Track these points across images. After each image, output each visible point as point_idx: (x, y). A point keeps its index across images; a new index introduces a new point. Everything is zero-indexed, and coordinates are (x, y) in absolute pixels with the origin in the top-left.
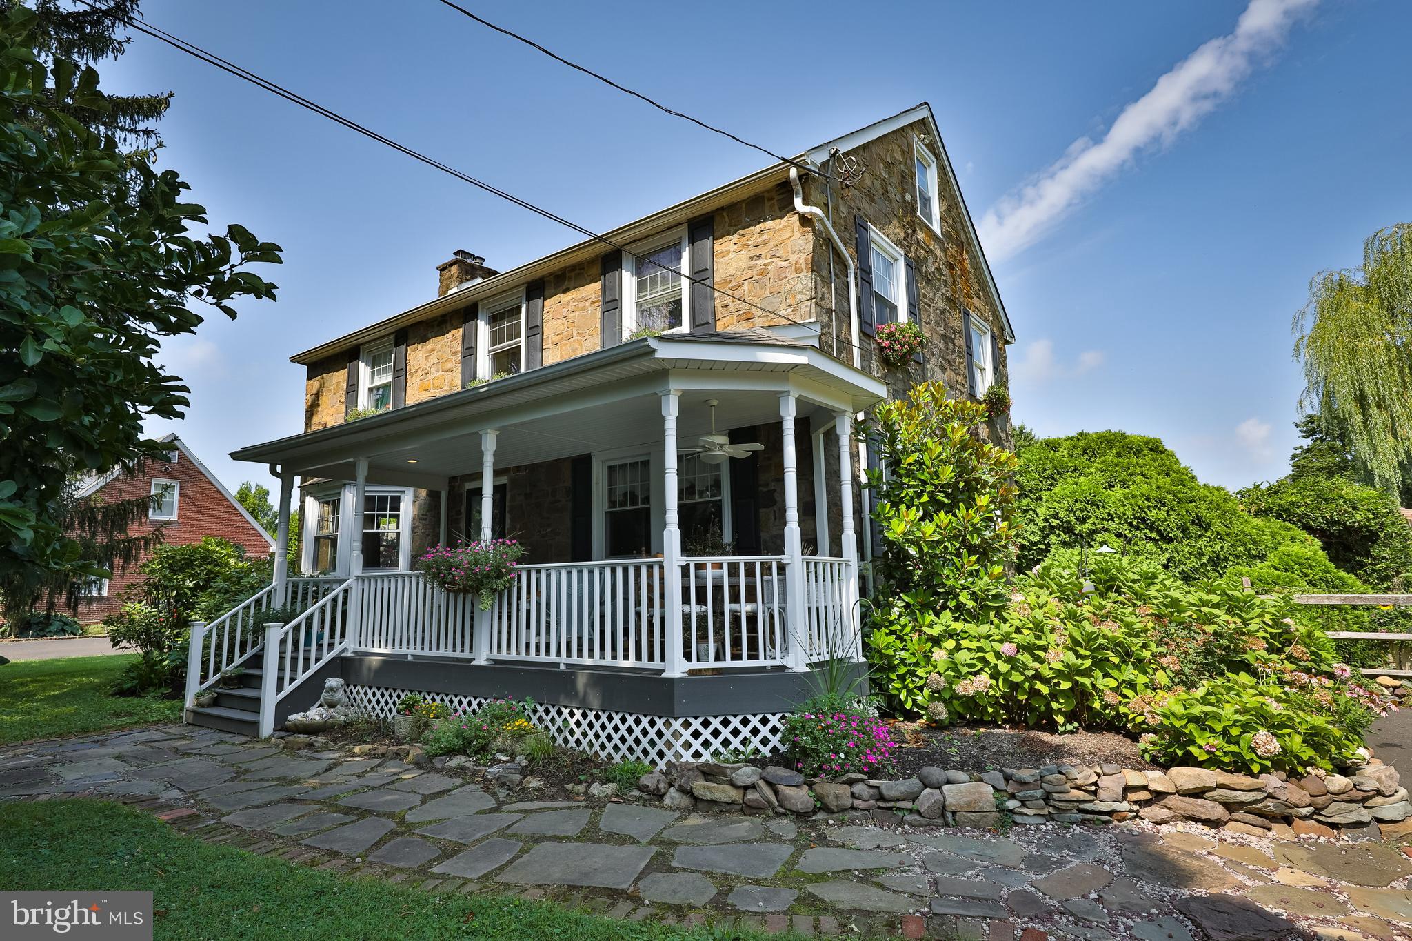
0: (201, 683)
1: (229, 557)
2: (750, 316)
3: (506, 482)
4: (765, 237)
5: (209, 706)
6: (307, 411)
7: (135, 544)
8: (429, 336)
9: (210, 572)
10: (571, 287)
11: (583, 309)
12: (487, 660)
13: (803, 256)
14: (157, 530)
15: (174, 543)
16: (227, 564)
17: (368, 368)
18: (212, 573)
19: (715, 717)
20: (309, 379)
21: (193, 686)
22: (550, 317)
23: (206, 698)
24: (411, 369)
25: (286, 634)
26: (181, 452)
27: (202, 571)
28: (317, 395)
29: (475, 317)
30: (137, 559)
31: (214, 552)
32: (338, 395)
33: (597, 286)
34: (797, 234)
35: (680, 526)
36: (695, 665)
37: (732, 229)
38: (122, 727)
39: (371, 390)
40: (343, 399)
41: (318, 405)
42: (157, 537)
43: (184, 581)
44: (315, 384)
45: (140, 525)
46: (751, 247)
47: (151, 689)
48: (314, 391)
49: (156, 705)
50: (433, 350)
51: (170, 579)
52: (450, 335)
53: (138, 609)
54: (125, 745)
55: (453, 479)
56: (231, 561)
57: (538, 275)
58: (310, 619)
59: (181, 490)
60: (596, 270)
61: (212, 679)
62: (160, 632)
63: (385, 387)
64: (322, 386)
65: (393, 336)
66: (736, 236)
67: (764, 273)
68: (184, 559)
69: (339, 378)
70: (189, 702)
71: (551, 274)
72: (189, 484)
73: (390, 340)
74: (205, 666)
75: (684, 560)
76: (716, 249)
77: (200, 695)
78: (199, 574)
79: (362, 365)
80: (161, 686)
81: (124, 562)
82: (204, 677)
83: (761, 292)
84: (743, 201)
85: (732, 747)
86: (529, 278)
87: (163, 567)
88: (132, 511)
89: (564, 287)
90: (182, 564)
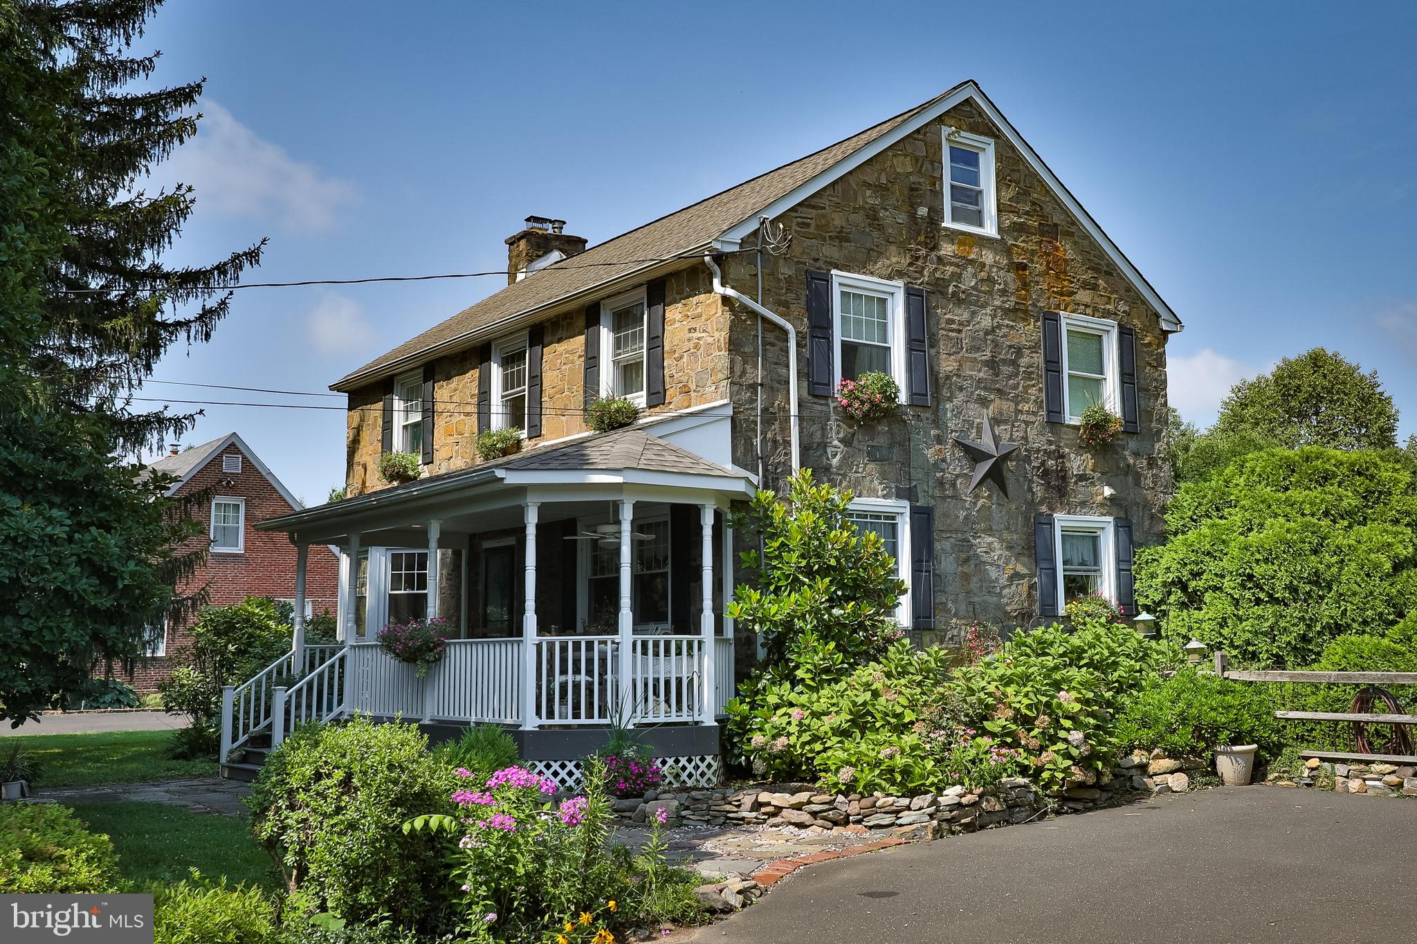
0: (233, 742)
1: (271, 620)
2: (687, 390)
3: (514, 543)
4: (699, 310)
5: (239, 762)
6: (349, 447)
7: (183, 605)
8: (453, 373)
9: (251, 636)
10: (564, 336)
11: (572, 362)
12: (431, 720)
13: (723, 334)
14: (203, 589)
15: (217, 606)
16: (268, 628)
17: (402, 402)
18: (253, 637)
19: (570, 761)
20: (350, 409)
21: (226, 745)
22: (547, 367)
23: (235, 755)
24: (439, 407)
25: (290, 697)
26: (244, 458)
27: (244, 634)
28: (358, 430)
29: (489, 359)
30: (185, 621)
31: (254, 614)
32: (375, 432)
33: (582, 338)
34: (720, 311)
35: (537, 612)
36: (545, 721)
37: (678, 297)
38: (172, 778)
39: (405, 427)
40: (380, 438)
41: (359, 442)
42: (203, 597)
43: (226, 646)
44: (356, 414)
45: (187, 584)
46: (690, 319)
47: (200, 754)
48: (355, 425)
49: (200, 765)
50: (456, 390)
51: (214, 643)
52: (468, 375)
53: (188, 675)
54: (173, 786)
55: (472, 537)
56: (271, 623)
57: (537, 319)
58: (310, 684)
59: (247, 510)
60: (581, 322)
61: (242, 739)
62: (207, 698)
63: (416, 425)
64: (362, 420)
65: (421, 370)
66: (680, 305)
67: (697, 346)
68: (226, 622)
69: (375, 411)
70: (223, 760)
71: (549, 320)
72: (257, 502)
73: (419, 374)
74: (235, 728)
75: (537, 639)
76: (667, 315)
77: (231, 752)
78: (241, 638)
79: (396, 398)
80: (208, 753)
81: (174, 624)
82: (235, 739)
83: (695, 366)
84: (685, 270)
85: (567, 785)
86: (531, 322)
87: (208, 631)
88: (179, 567)
89: (558, 336)
90: (226, 627)
